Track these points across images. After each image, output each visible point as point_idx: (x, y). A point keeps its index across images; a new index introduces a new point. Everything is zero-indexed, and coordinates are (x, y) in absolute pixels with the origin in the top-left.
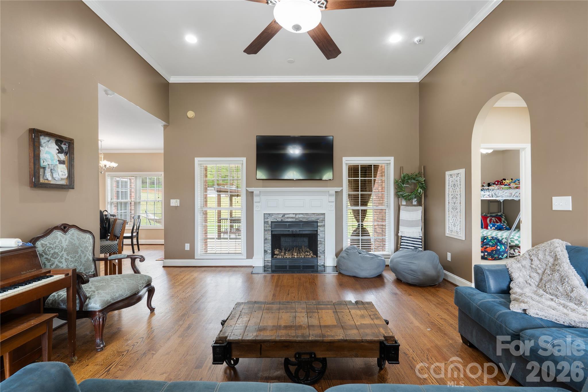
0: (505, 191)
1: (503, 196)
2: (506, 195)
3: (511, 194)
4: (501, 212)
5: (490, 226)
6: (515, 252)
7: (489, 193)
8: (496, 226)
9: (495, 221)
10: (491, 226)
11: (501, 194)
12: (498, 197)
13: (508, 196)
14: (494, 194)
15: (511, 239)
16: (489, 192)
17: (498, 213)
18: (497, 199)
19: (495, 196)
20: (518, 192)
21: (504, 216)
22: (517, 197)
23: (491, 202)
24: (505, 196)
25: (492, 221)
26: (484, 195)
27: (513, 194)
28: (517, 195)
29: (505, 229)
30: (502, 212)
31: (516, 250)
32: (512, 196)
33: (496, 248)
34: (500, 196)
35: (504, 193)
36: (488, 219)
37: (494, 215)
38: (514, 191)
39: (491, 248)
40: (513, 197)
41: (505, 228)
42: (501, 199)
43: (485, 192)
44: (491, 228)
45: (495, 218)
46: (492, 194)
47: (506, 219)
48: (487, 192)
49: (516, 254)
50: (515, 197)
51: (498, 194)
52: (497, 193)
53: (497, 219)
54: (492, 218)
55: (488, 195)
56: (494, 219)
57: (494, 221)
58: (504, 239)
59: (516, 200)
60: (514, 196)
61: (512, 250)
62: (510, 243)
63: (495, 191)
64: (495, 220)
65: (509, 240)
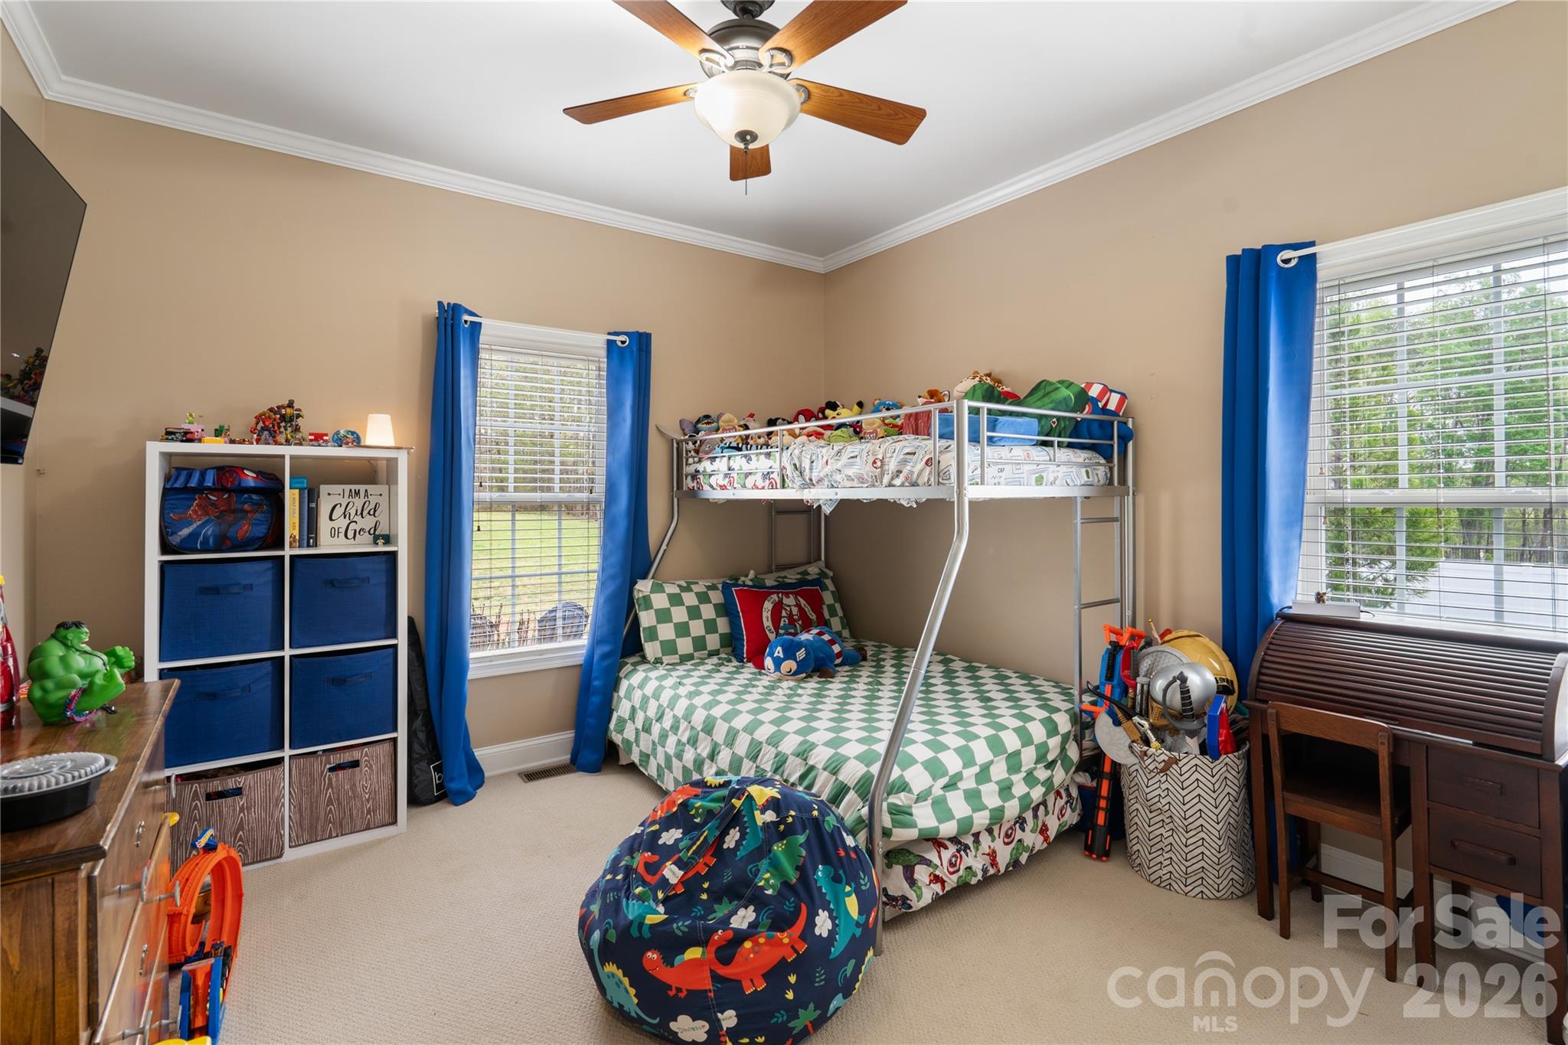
0: (850, 448)
1: (838, 477)
2: (850, 472)
3: (882, 466)
4: (820, 559)
5: (771, 655)
6: (912, 882)
7: (770, 462)
8: (801, 654)
9: (795, 611)
10: (779, 652)
11: (827, 469)
12: (810, 484)
13: (861, 480)
14: (790, 471)
15: (893, 799)
16: (768, 455)
17: (809, 563)
18: (808, 495)
19: (798, 481)
20: (920, 453)
21: (833, 579)
22: (914, 484)
23: (778, 512)
24: (850, 478)
25: (784, 613)
26: (747, 475)
27: (892, 466)
28: (916, 470)
29: (838, 661)
30: (823, 559)
31: (918, 868)
32: (886, 479)
33: (803, 937)
34: (819, 481)
35: (844, 459)
36: (768, 606)
37: (792, 577)
38: (898, 446)
39: (769, 941)
40: (890, 485)
41: (839, 655)
42: (823, 496)
43: (748, 458)
44: (778, 663)
45: (796, 599)
46: (783, 468)
47: (839, 596)
48: (757, 454)
49: (919, 897)
50: (902, 485)
51: (811, 469)
52: (806, 464)
53: (803, 602)
54: (786, 601)
55: (766, 476)
56: (790, 601)
57: (790, 616)
58: (851, 795)
59: (905, 503)
60: (897, 482)
61: (898, 870)
62: (887, 833)
63: (797, 452)
64: (798, 605)
65: (885, 805)
